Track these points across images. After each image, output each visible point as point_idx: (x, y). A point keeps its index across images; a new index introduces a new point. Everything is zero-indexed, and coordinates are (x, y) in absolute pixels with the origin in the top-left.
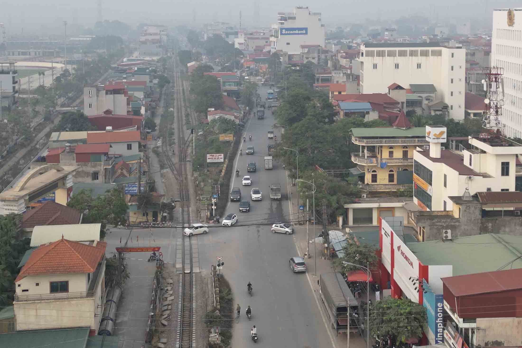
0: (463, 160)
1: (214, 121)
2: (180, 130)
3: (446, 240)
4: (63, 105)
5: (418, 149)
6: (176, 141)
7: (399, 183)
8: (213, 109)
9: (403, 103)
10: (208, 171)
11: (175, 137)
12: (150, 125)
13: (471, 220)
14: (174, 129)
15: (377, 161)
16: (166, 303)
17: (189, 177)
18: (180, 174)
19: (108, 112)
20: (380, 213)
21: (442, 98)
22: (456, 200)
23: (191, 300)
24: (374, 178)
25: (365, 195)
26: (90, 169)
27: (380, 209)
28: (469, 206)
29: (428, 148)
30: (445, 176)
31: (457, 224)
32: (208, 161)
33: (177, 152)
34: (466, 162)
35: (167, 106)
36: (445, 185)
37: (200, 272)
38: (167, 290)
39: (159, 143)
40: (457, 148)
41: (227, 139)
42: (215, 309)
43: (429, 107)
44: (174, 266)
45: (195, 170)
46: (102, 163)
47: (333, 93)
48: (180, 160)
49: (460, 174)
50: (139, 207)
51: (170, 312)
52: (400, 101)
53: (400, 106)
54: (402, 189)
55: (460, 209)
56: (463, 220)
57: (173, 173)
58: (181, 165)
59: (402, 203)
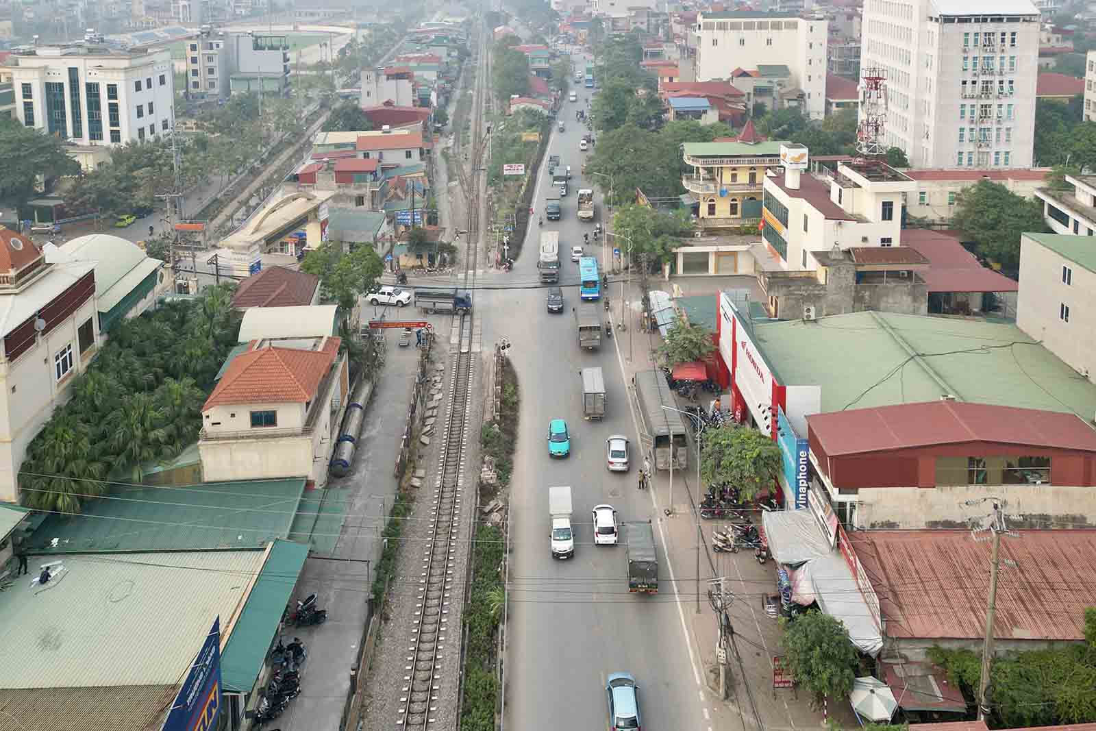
0: (830, 192)
1: (517, 113)
2: (478, 123)
3: (807, 321)
4: (344, 87)
5: (770, 173)
6: (471, 138)
7: (743, 217)
8: (518, 96)
9: (749, 94)
10: (505, 186)
11: (471, 133)
12: (441, 117)
13: (840, 288)
14: (470, 121)
15: (716, 187)
16: (431, 404)
17: (481, 194)
18: (471, 190)
19: (388, 103)
20: (719, 260)
21: (798, 83)
22: (822, 257)
23: (464, 401)
24: (712, 209)
25: (700, 234)
26: (353, 191)
27: (719, 254)
28: (839, 268)
29: (782, 172)
30: (806, 217)
31: (822, 292)
32: (505, 173)
33: (470, 156)
34: (834, 197)
35: (465, 88)
36: (806, 230)
37: (481, 352)
38: (435, 381)
39: (451, 143)
40: (821, 170)
41: (532, 138)
42: (494, 420)
43: (782, 96)
44: (448, 339)
45: (490, 183)
46: (368, 184)
47: (662, 78)
48: (473, 169)
49: (826, 219)
50: (409, 250)
51: (435, 421)
52: (745, 91)
53: (744, 99)
54: (747, 224)
55: (826, 272)
56: (831, 287)
57: (463, 187)
58: (473, 175)
59: (747, 246)
